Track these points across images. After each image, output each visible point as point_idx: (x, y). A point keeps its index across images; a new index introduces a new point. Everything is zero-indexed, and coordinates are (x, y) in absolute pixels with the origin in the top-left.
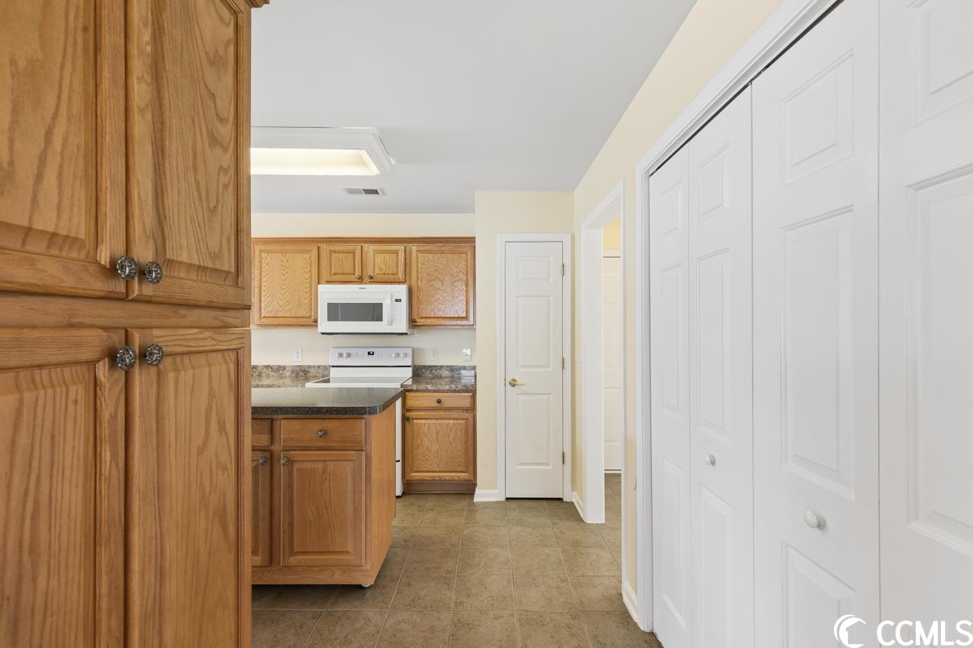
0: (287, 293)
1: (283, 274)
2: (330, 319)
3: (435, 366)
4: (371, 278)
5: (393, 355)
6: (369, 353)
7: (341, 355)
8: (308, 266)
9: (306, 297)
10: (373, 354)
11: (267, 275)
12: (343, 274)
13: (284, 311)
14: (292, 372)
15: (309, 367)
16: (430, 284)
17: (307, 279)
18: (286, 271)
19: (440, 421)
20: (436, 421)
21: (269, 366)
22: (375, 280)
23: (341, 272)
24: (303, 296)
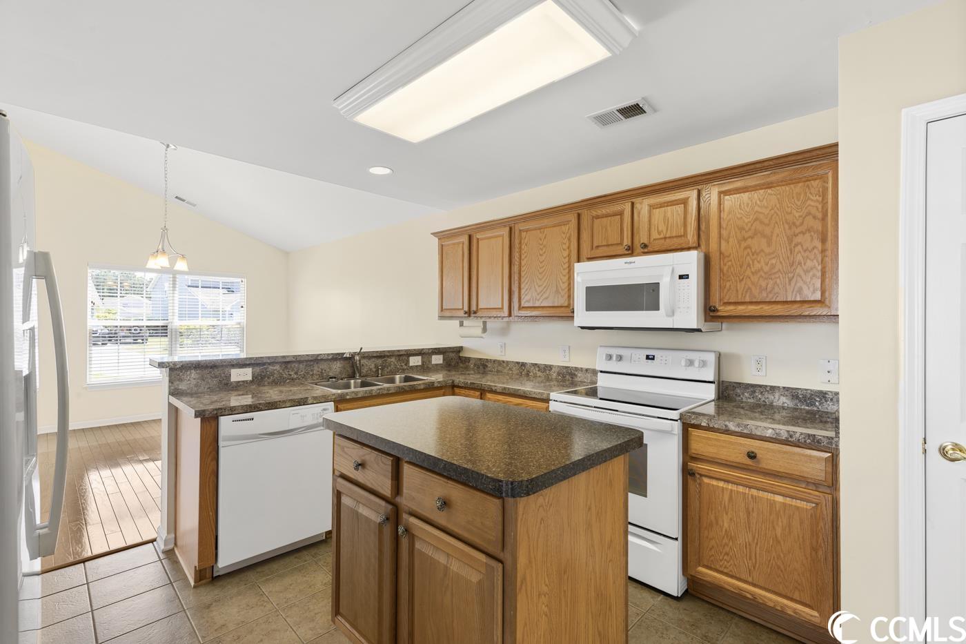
0: (545, 278)
1: (541, 255)
2: (590, 307)
3: (760, 386)
4: (645, 246)
5: (683, 363)
6: (648, 358)
7: (610, 357)
8: (566, 241)
9: (564, 281)
10: (653, 359)
11: (526, 257)
12: (608, 245)
13: (541, 300)
14: (559, 374)
15: (576, 369)
16: (744, 244)
17: (565, 258)
18: (544, 251)
19: (754, 492)
20: (747, 490)
21: (536, 364)
22: (650, 249)
23: (604, 243)
24: (561, 279)
